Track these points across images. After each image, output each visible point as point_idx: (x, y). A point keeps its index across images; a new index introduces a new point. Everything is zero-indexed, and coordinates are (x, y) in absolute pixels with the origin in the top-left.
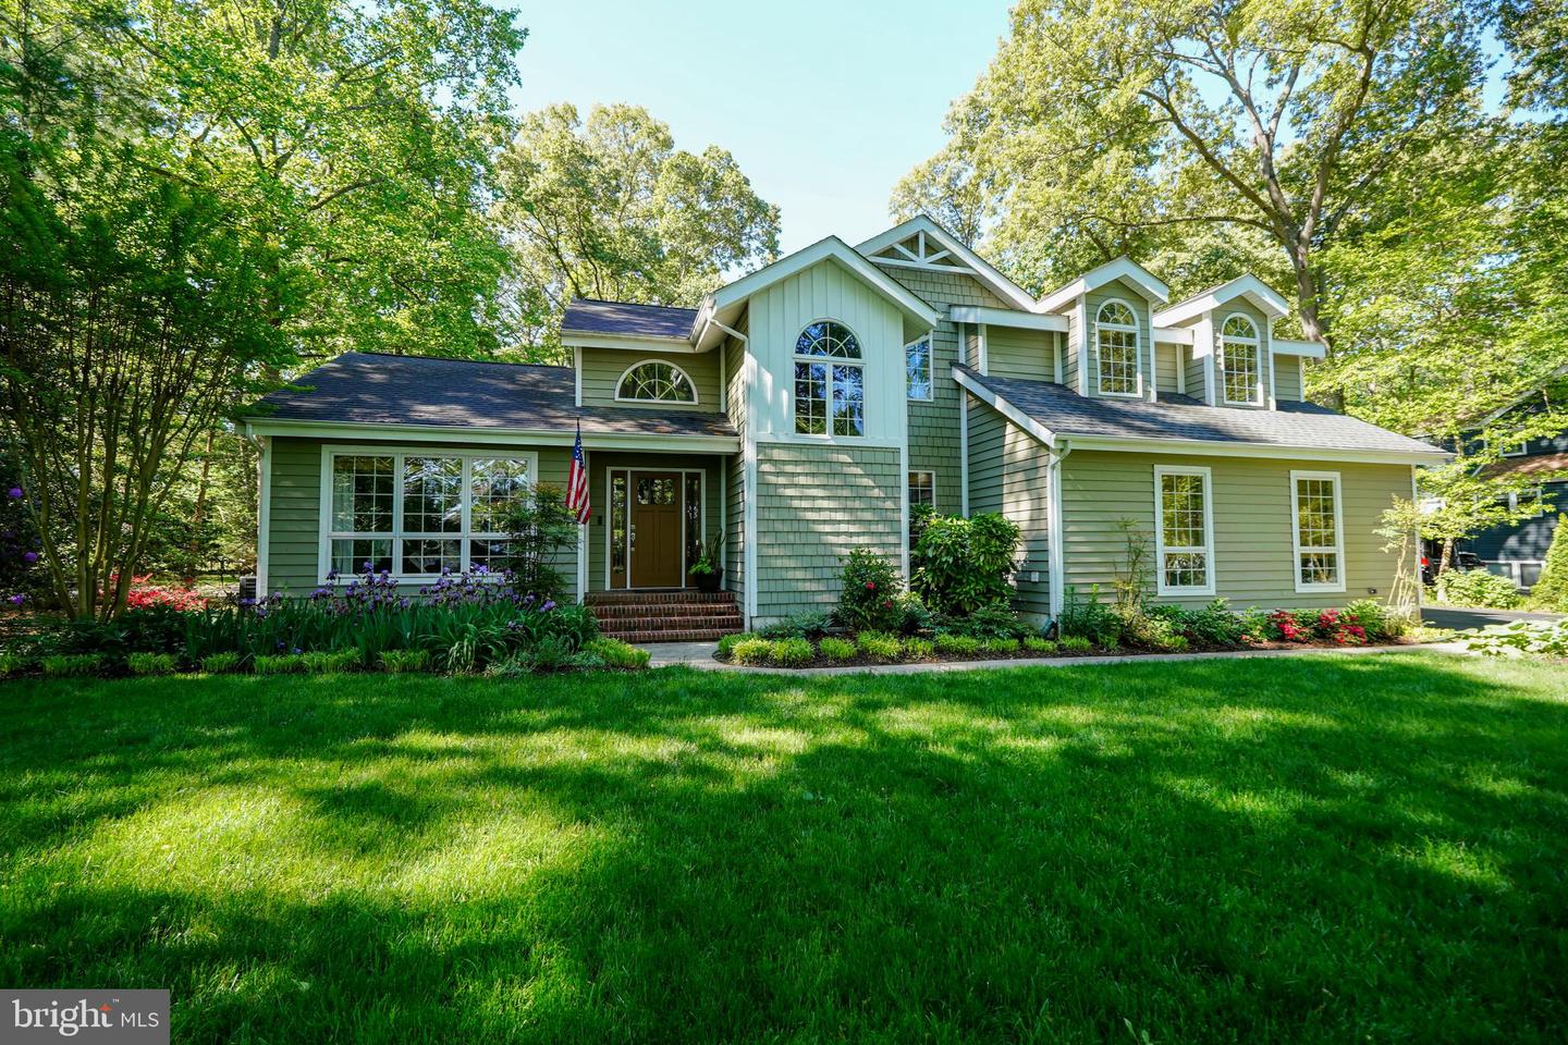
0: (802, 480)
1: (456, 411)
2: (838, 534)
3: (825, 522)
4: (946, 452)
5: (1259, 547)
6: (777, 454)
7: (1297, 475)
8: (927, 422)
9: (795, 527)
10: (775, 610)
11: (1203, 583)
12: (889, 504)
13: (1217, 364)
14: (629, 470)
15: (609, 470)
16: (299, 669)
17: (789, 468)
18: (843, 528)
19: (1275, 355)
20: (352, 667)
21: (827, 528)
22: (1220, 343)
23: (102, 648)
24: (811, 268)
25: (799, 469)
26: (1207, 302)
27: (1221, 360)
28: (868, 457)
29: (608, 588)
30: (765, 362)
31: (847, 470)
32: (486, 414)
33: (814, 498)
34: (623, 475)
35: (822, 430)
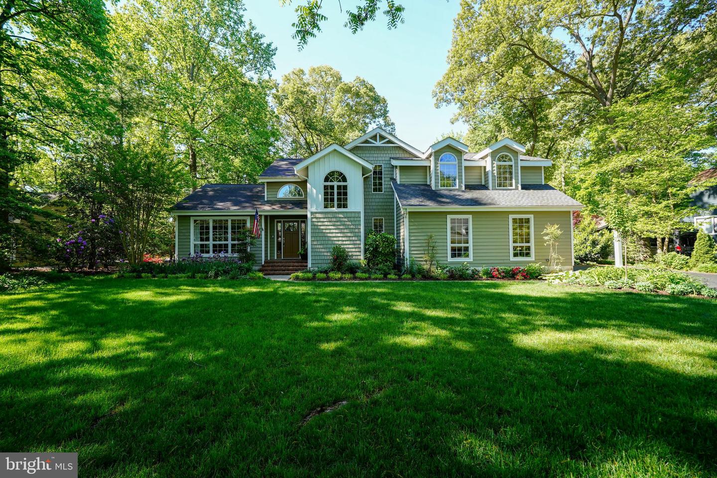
0: (326, 223)
1: (228, 204)
2: (339, 241)
3: (334, 237)
4: (389, 211)
5: (485, 244)
6: (318, 215)
7: (511, 217)
8: (381, 200)
9: (324, 238)
10: (316, 265)
11: (468, 256)
12: (357, 230)
13: (493, 173)
14: (282, 220)
15: (276, 220)
16: (177, 278)
17: (322, 220)
18: (340, 239)
19: (521, 167)
20: (188, 277)
21: (335, 239)
22: (495, 165)
23: (137, 272)
24: (329, 153)
25: (325, 220)
26: (488, 151)
27: (495, 172)
28: (349, 215)
29: (276, 258)
30: (313, 186)
31: (342, 220)
32: (235, 205)
33: (330, 229)
34: (280, 222)
35: (333, 207)
